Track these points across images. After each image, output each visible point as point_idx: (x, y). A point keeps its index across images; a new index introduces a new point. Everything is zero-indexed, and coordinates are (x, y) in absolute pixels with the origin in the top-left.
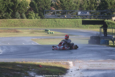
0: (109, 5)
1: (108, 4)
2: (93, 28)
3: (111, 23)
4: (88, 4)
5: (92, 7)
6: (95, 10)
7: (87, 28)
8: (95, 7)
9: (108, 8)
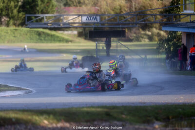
0: (39, 3)
1: (37, 1)
2: (14, 42)
3: (44, 33)
4: (4, 2)
5: (10, 7)
6: (15, 11)
7: (4, 42)
8: (16, 7)
9: (38, 8)
